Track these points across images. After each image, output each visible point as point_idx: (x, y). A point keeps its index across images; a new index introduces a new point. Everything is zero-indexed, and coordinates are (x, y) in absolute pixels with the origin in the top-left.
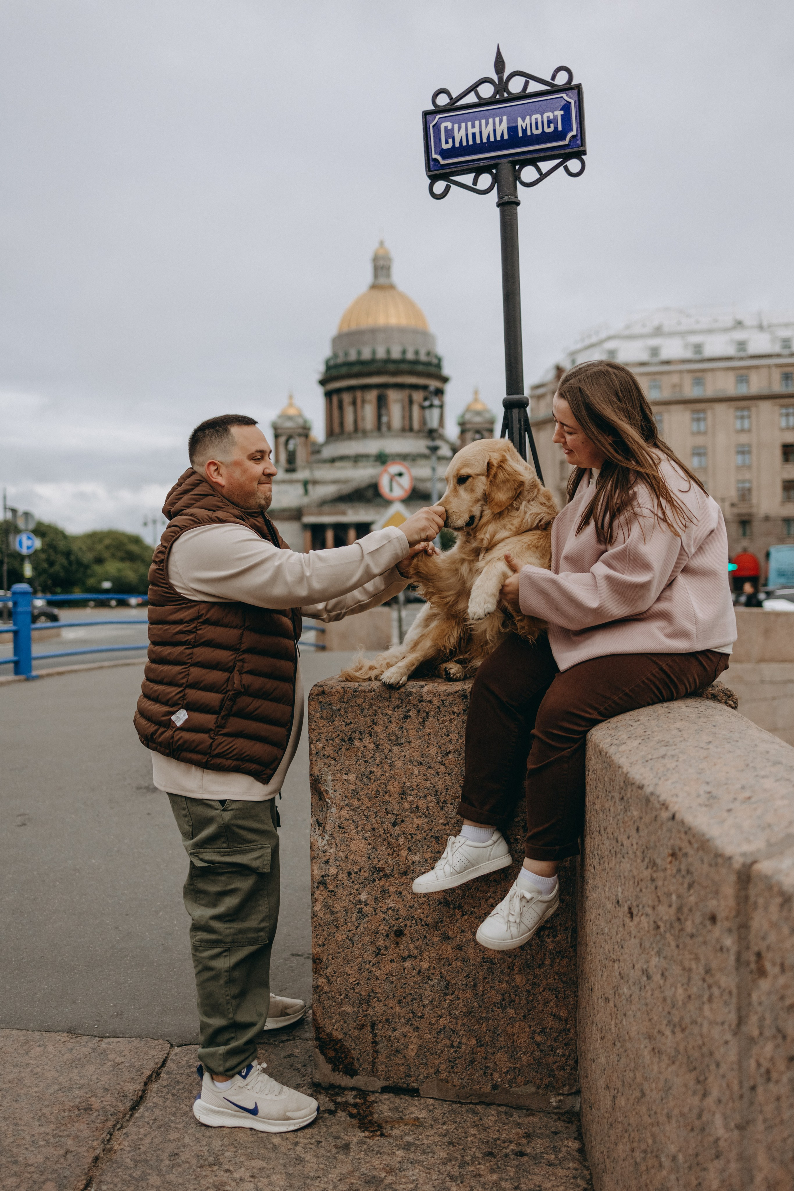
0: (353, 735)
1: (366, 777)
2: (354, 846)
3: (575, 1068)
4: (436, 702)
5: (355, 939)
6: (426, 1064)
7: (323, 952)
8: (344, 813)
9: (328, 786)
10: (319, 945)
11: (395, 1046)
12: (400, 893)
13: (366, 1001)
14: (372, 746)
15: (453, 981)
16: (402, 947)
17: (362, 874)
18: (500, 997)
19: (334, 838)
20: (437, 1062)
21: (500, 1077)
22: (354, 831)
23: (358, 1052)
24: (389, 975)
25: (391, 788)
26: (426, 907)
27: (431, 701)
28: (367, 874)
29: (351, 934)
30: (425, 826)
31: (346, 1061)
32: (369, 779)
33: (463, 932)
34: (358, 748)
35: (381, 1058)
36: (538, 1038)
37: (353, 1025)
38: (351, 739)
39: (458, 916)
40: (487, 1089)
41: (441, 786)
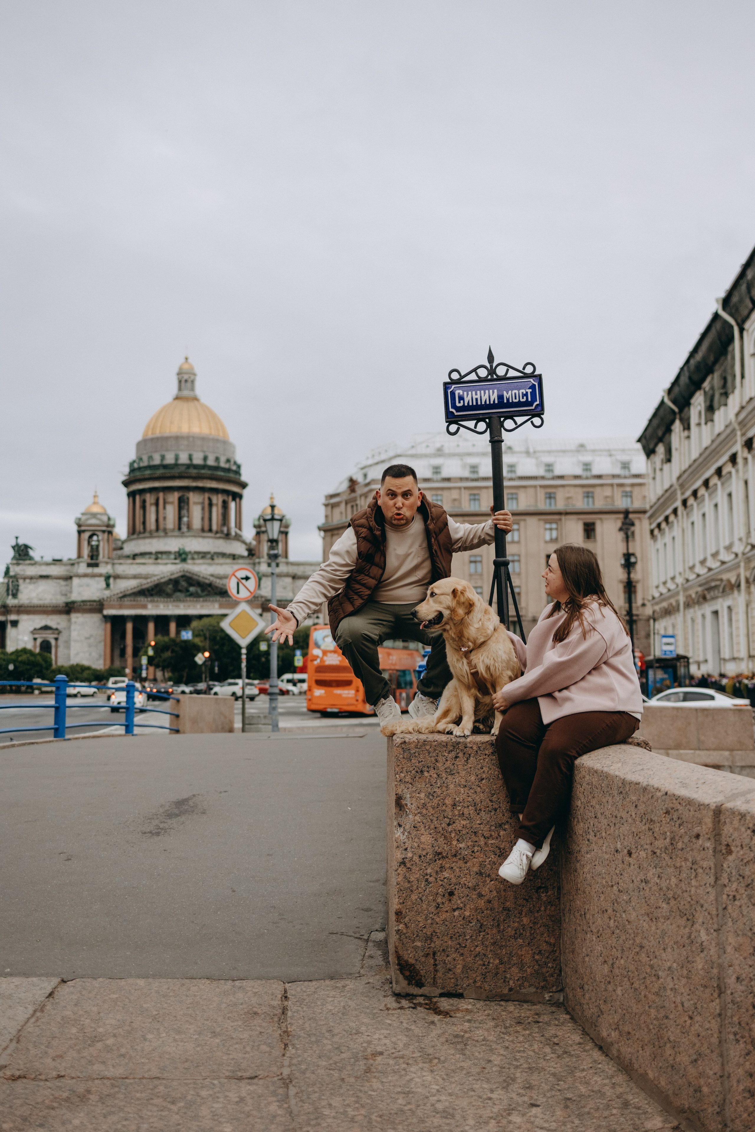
0: (424, 769)
1: (431, 795)
2: (423, 839)
3: (560, 975)
4: (475, 748)
5: (424, 898)
6: (468, 977)
7: (403, 907)
8: (417, 818)
9: (407, 801)
10: (401, 903)
11: (448, 967)
12: (452, 868)
13: (429, 938)
14: (435, 776)
15: (485, 923)
16: (453, 902)
17: (428, 856)
18: (513, 932)
19: (411, 834)
20: (474, 976)
21: (514, 983)
22: (423, 829)
23: (425, 971)
24: (445, 920)
25: (447, 801)
26: (468, 876)
27: (472, 748)
28: (431, 857)
29: (420, 895)
30: (468, 825)
31: (417, 978)
32: (433, 796)
33: (491, 891)
34: (427, 777)
35: (439, 974)
36: (537, 957)
37: (421, 954)
38: (422, 771)
39: (488, 882)
40: (506, 991)
41: (478, 800)
